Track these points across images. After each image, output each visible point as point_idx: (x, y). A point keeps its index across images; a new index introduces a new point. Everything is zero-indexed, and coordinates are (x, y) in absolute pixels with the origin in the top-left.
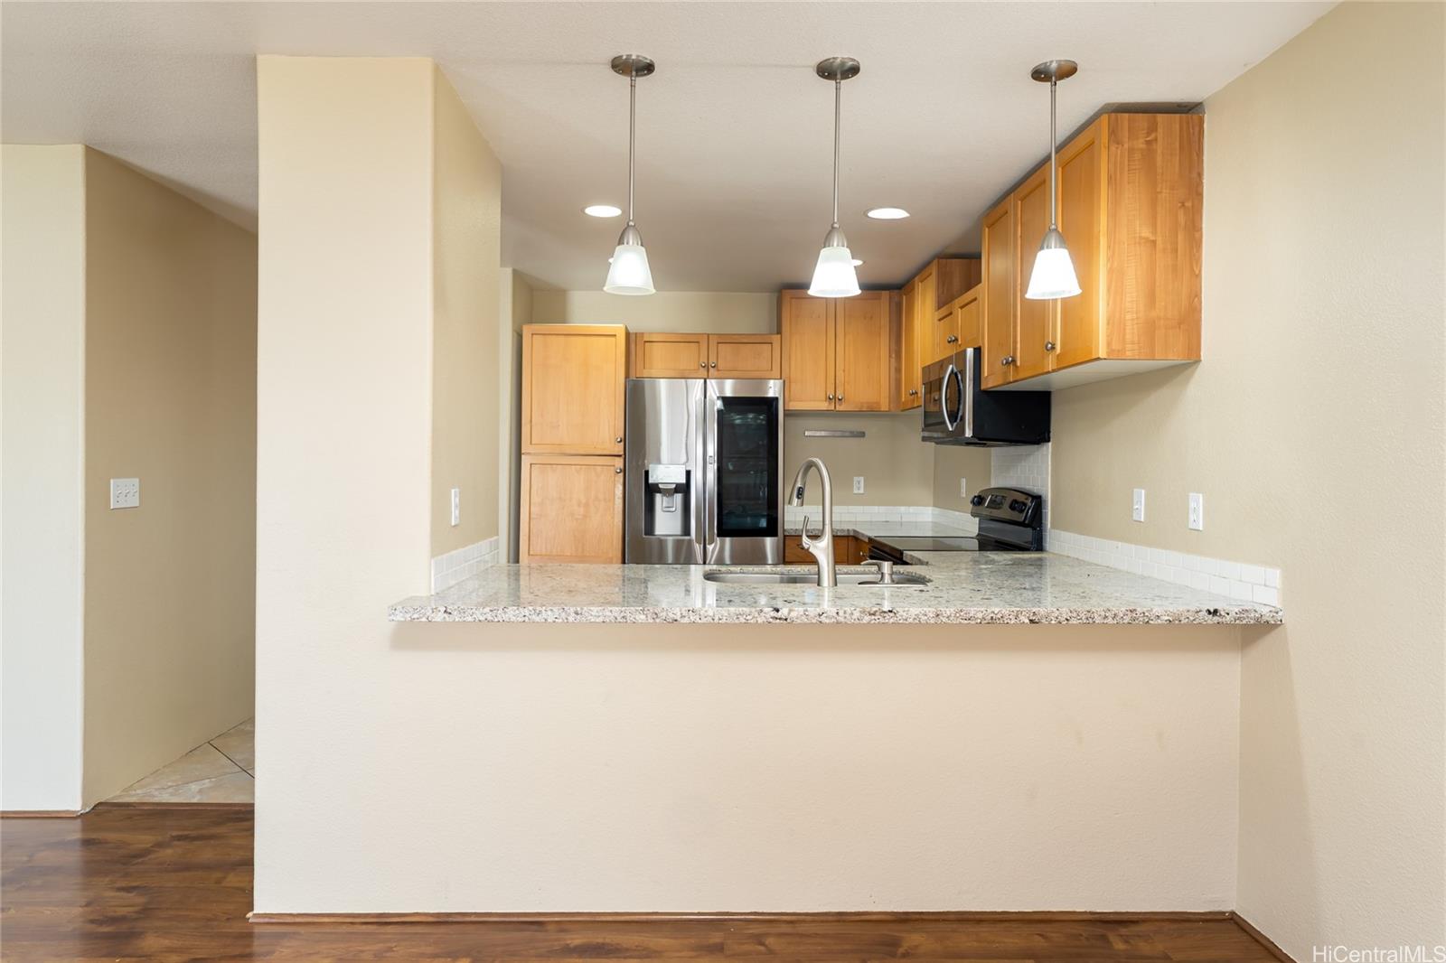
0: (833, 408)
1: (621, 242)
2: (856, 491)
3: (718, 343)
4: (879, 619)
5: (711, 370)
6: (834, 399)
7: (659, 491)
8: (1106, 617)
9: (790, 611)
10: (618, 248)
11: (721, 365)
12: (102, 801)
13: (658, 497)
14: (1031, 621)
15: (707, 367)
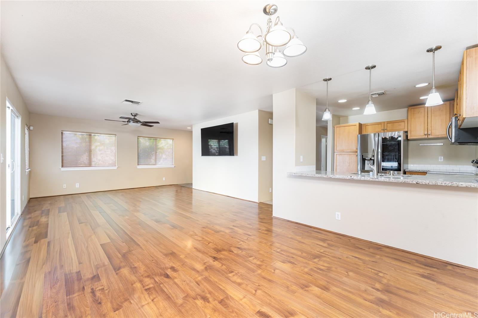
0: (427, 137)
1: (325, 111)
2: (440, 161)
3: (387, 123)
4: (373, 180)
5: (385, 131)
6: (428, 135)
7: (366, 160)
8: (442, 183)
9: (354, 177)
10: (325, 112)
11: (388, 129)
12: (261, 202)
13: (366, 161)
14: (417, 183)
15: (384, 130)
